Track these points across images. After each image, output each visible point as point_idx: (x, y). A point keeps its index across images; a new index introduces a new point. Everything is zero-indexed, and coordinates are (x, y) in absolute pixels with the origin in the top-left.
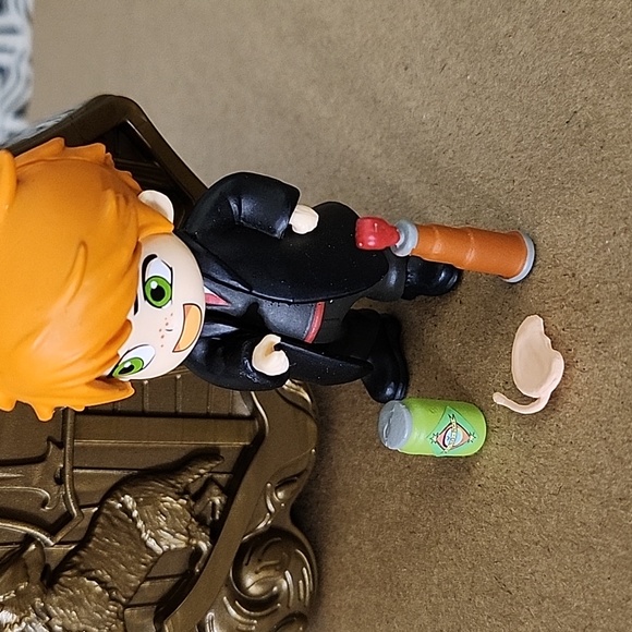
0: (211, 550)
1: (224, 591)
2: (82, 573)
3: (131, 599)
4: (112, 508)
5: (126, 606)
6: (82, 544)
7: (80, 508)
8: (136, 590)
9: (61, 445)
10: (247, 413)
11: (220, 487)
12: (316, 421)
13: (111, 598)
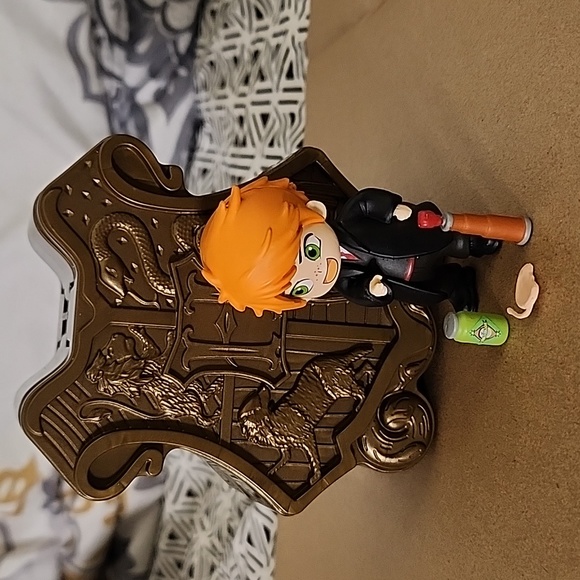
0: (364, 400)
1: (373, 424)
2: (290, 405)
3: (318, 422)
4: (308, 372)
5: (315, 426)
6: (291, 391)
7: (289, 371)
8: (321, 418)
9: (280, 337)
10: (389, 325)
11: (372, 365)
12: (432, 330)
13: (306, 420)
